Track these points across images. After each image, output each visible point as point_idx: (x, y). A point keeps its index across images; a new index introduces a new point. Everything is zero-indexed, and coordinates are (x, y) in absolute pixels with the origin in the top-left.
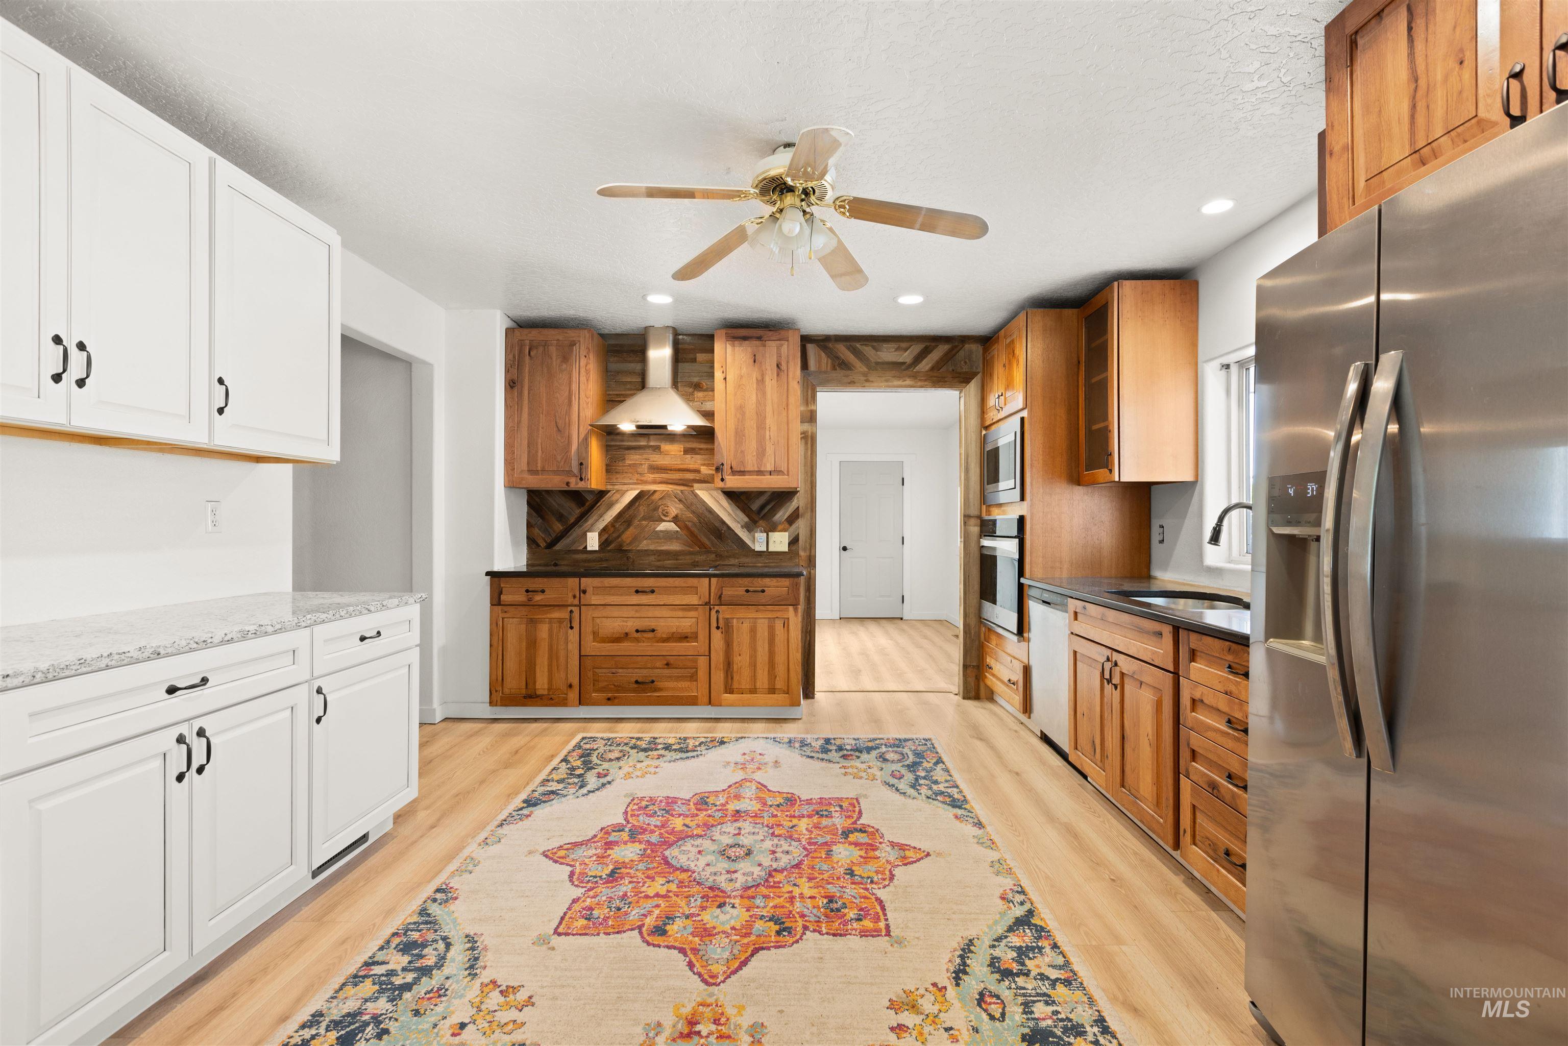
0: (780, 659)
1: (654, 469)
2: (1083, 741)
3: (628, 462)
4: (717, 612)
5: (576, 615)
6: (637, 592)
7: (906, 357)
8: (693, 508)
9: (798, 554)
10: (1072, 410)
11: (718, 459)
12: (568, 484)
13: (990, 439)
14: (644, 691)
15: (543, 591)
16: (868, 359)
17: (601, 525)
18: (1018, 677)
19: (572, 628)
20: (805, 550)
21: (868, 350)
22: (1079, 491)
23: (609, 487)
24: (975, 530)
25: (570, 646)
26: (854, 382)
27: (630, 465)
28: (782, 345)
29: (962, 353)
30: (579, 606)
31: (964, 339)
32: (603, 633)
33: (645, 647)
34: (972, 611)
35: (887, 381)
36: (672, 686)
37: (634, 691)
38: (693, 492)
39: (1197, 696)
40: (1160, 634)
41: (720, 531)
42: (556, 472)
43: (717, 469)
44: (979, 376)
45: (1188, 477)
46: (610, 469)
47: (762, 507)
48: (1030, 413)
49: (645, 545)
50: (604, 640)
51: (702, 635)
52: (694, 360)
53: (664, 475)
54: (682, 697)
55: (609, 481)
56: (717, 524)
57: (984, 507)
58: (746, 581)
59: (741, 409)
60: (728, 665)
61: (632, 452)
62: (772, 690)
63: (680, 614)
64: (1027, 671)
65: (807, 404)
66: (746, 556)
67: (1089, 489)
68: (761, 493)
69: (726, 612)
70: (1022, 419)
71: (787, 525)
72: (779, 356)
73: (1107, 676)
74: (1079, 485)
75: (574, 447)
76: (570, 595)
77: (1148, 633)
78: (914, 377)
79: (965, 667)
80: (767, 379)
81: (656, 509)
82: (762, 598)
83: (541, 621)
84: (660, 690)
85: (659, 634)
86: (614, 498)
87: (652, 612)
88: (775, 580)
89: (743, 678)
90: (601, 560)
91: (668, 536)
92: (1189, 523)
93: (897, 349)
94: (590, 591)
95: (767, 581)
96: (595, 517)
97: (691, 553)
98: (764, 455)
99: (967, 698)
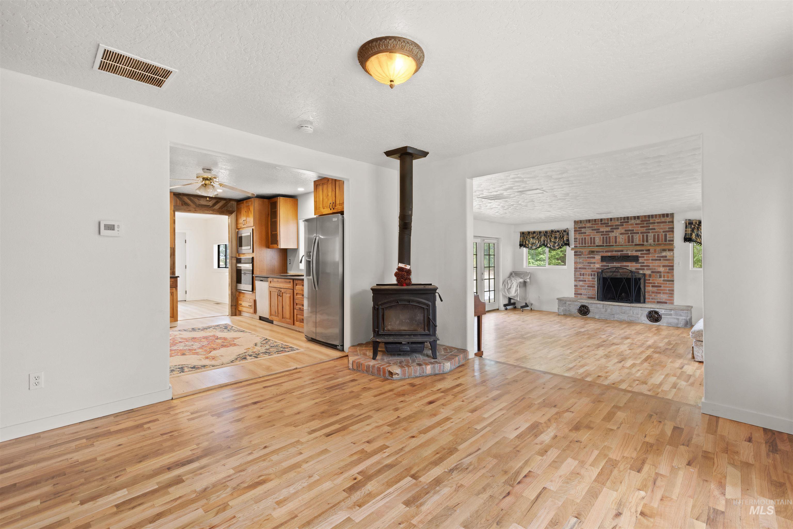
2: (273, 313)
7: (210, 203)
10: (267, 228)
13: (240, 233)
16: (196, 203)
18: (252, 304)
21: (196, 200)
22: (269, 250)
24: (234, 261)
26: (190, 211)
29: (229, 204)
31: (230, 200)
34: (234, 287)
35: (203, 211)
39: (297, 292)
40: (290, 282)
44: (235, 212)
45: (296, 247)
48: (255, 227)
57: (238, 254)
64: (255, 301)
65: (172, 217)
67: (271, 250)
70: (253, 229)
73: (279, 294)
74: (269, 248)
77: (288, 282)
78: (213, 210)
79: (232, 306)
92: (296, 258)
93: (206, 201)
99: (233, 316)
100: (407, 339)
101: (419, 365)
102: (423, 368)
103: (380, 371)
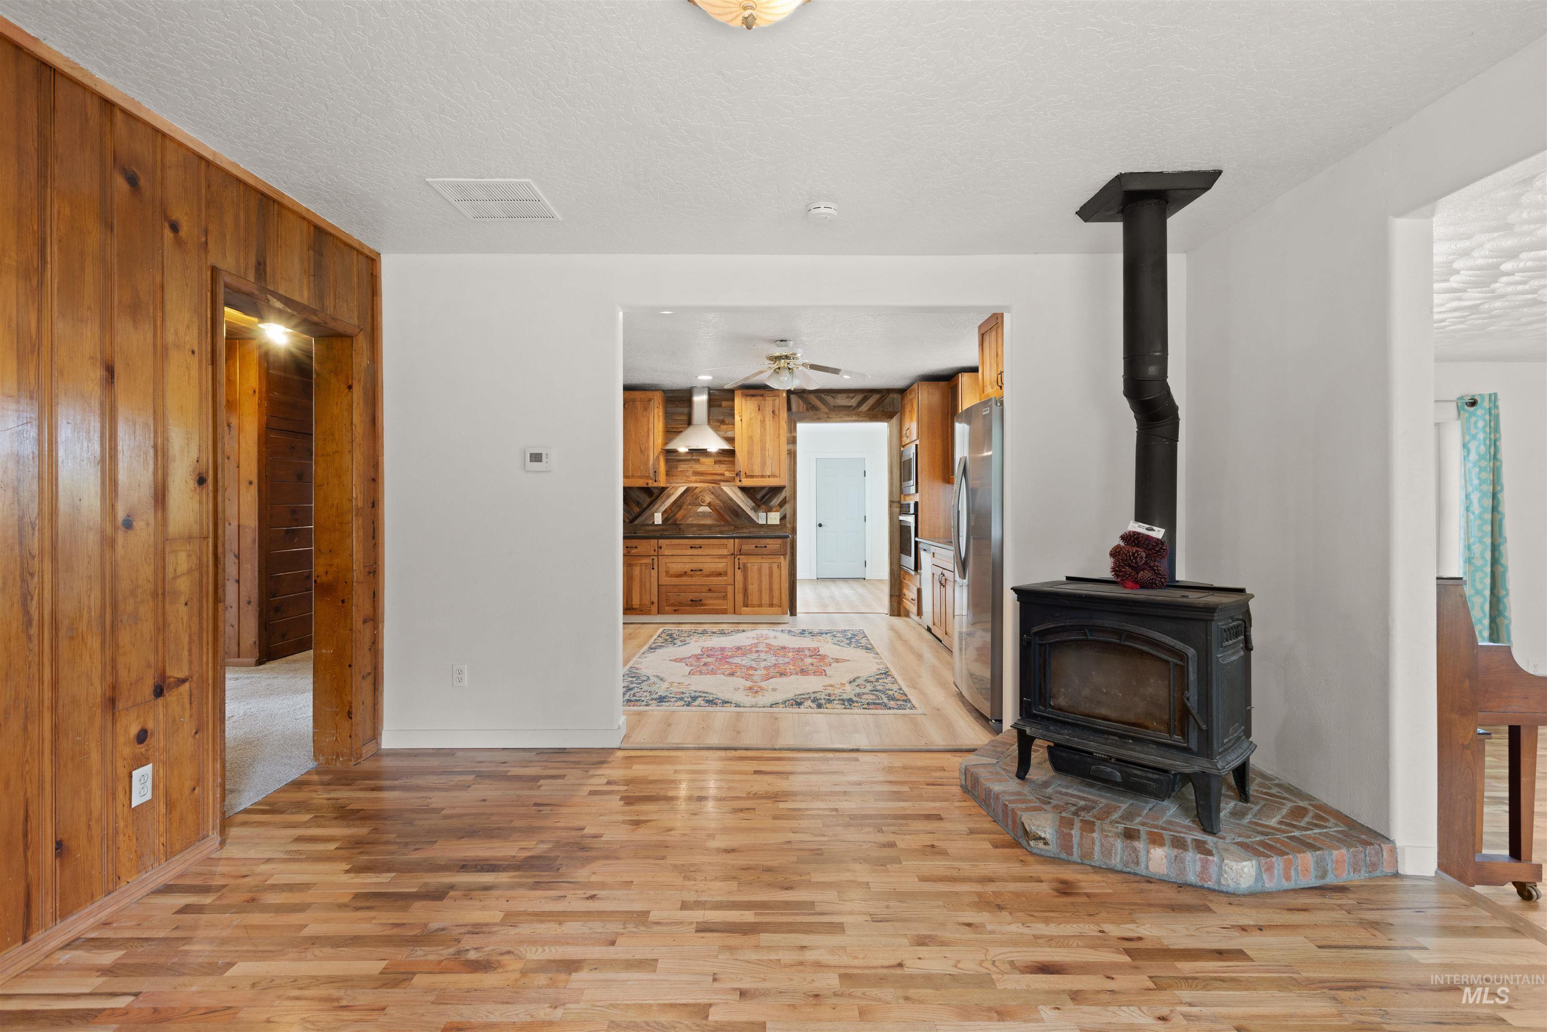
0: (776, 586)
1: (696, 473)
2: (935, 619)
3: (680, 469)
4: (739, 559)
5: (656, 561)
6: (691, 547)
7: (853, 402)
8: (720, 498)
9: (785, 526)
10: (945, 441)
11: (737, 469)
12: (647, 484)
13: (904, 453)
14: (696, 606)
15: (636, 547)
16: (829, 404)
17: (663, 508)
18: (916, 596)
19: (653, 569)
20: (790, 523)
21: (829, 399)
22: (949, 487)
23: (668, 485)
24: (897, 510)
25: (652, 579)
26: (820, 419)
27: (681, 471)
28: (775, 400)
29: (887, 400)
30: (658, 556)
31: (889, 391)
32: (672, 571)
33: (697, 580)
34: (896, 562)
35: (841, 417)
36: (712, 603)
37: (690, 605)
38: (720, 487)
41: (736, 512)
42: (641, 477)
43: (737, 475)
44: (898, 415)
46: (668, 474)
47: (763, 497)
48: (920, 442)
49: (690, 521)
50: (672, 576)
51: (730, 572)
52: (720, 406)
53: (702, 477)
54: (718, 609)
55: (667, 481)
56: (736, 508)
57: (902, 496)
58: (755, 541)
59: (751, 438)
60: (745, 590)
61: (682, 463)
62: (771, 605)
63: (717, 560)
64: (919, 591)
65: (791, 433)
66: (753, 527)
68: (762, 488)
69: (743, 559)
70: (916, 445)
71: (779, 508)
72: (774, 406)
73: (942, 582)
74: (949, 483)
75: (651, 462)
76: (652, 549)
78: (858, 415)
79: (891, 596)
80: (767, 420)
81: (697, 498)
82: (764, 551)
83: (636, 565)
84: (705, 605)
85: (704, 572)
86: (671, 492)
87: (700, 559)
88: (772, 540)
89: (754, 598)
90: (663, 530)
91: (704, 515)
93: (848, 397)
94: (664, 547)
95: (768, 540)
96: (659, 504)
97: (720, 526)
98: (765, 466)
99: (894, 616)
100: (1112, 745)
101: (1130, 835)
102: (1135, 850)
103: (1007, 814)
